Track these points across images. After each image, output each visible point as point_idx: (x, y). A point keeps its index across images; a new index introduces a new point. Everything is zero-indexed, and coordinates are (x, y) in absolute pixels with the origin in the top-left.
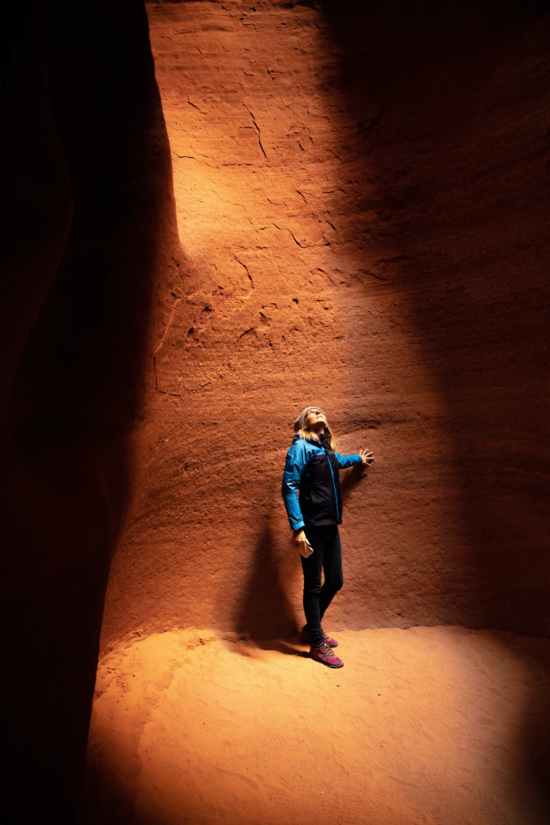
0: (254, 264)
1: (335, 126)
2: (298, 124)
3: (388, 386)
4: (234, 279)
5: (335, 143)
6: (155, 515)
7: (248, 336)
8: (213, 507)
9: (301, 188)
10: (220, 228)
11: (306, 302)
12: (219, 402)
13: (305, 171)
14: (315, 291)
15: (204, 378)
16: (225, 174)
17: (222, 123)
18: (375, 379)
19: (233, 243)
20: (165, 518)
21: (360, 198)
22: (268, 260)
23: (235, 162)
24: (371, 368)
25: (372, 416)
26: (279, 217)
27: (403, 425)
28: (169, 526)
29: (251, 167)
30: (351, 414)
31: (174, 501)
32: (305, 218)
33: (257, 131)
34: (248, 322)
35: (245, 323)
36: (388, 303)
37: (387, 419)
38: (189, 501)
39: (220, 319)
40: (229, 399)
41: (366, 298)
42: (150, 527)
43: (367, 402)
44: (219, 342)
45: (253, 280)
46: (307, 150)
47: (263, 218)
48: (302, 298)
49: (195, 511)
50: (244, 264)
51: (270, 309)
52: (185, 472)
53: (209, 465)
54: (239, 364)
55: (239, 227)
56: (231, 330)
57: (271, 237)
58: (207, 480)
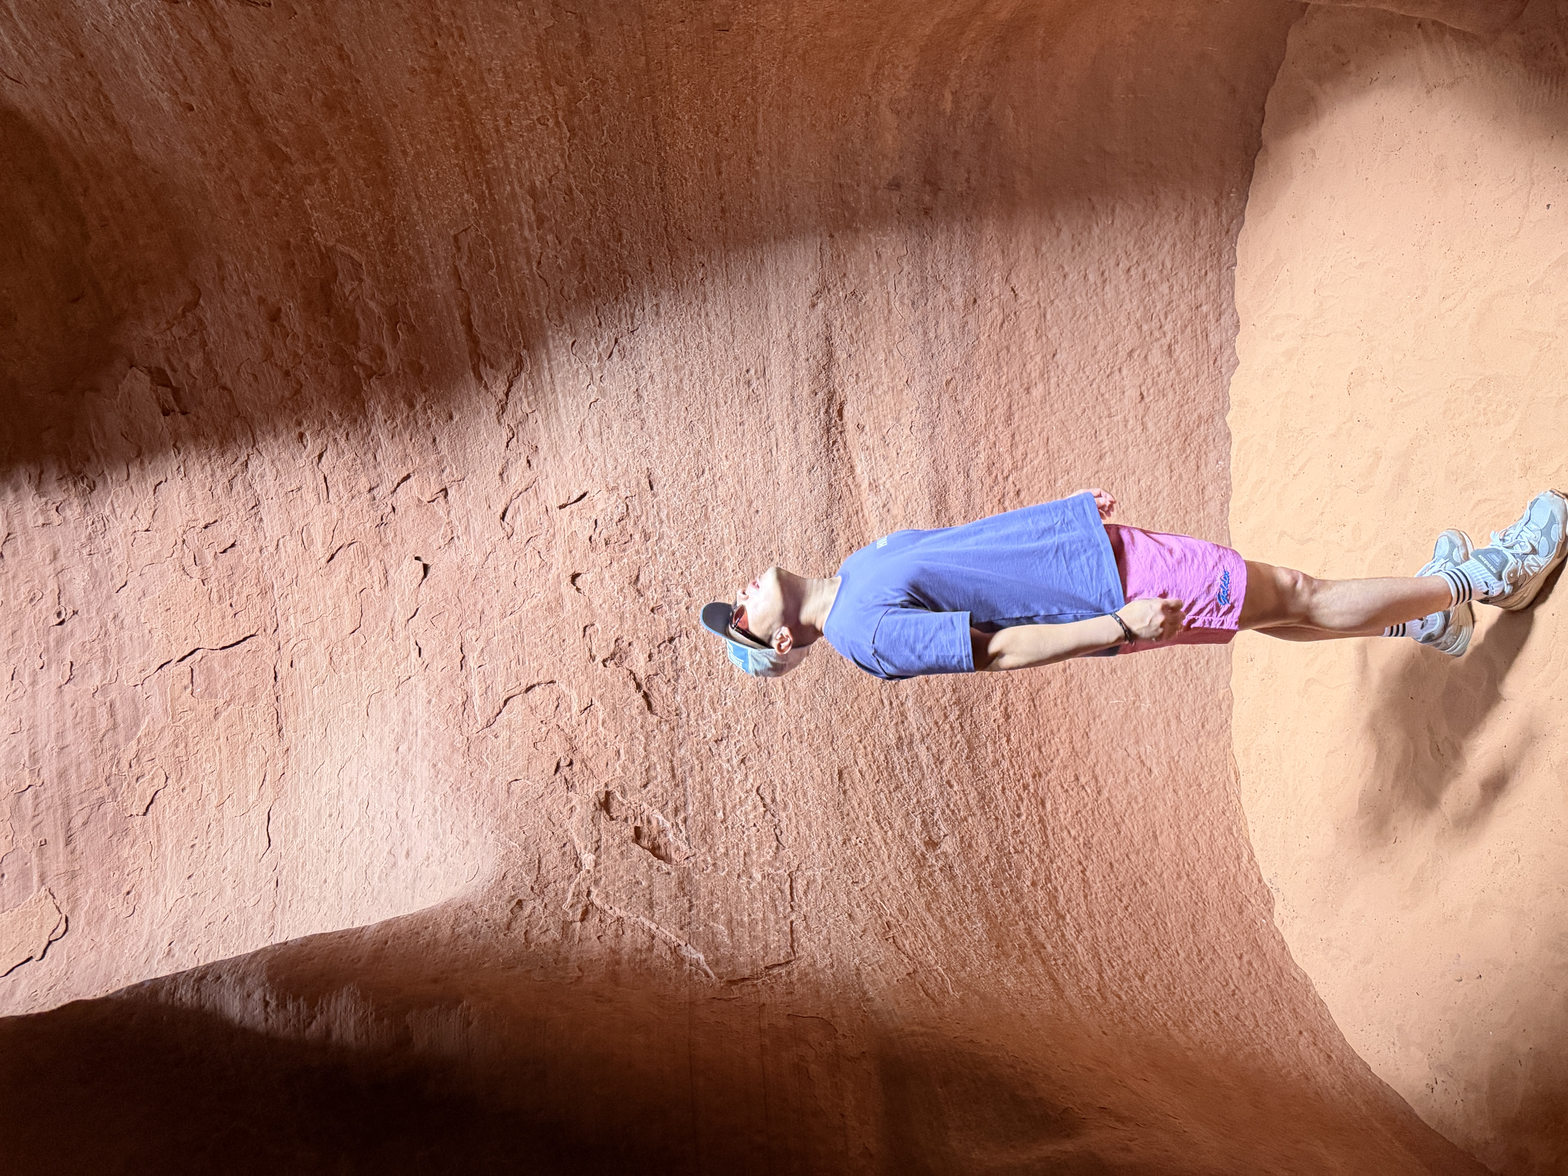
0: (500, 679)
1: (175, 468)
2: (175, 556)
3: (752, 372)
4: (536, 731)
5: (213, 470)
6: (1036, 924)
7: (656, 694)
8: (1008, 770)
9: (320, 552)
10: (426, 763)
11: (578, 555)
12: (795, 764)
13: (281, 541)
14: (551, 531)
15: (749, 807)
16: (300, 733)
17: (187, 737)
18: (737, 401)
19: (457, 732)
20: (1041, 894)
21: (336, 416)
22: (488, 641)
23: (272, 709)
24: (713, 409)
25: (818, 411)
26: (392, 610)
27: (836, 341)
28: (1054, 882)
29: (282, 672)
30: (813, 459)
31: (1004, 871)
32: (388, 544)
33: (198, 655)
34: (626, 695)
35: (627, 702)
36: (569, 360)
37: (823, 376)
38: (1001, 831)
39: (624, 768)
40: (789, 740)
41: (562, 411)
42: (1063, 935)
43: (786, 422)
44: (673, 769)
45: (535, 682)
46: (235, 535)
47: (395, 649)
48: (568, 563)
49: (1019, 816)
50: (502, 703)
51: (595, 640)
52: (943, 845)
53: (925, 784)
54: (713, 716)
55: (419, 711)
56: (646, 739)
57: (437, 632)
58: (956, 788)
